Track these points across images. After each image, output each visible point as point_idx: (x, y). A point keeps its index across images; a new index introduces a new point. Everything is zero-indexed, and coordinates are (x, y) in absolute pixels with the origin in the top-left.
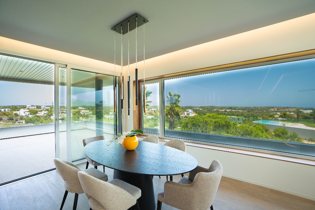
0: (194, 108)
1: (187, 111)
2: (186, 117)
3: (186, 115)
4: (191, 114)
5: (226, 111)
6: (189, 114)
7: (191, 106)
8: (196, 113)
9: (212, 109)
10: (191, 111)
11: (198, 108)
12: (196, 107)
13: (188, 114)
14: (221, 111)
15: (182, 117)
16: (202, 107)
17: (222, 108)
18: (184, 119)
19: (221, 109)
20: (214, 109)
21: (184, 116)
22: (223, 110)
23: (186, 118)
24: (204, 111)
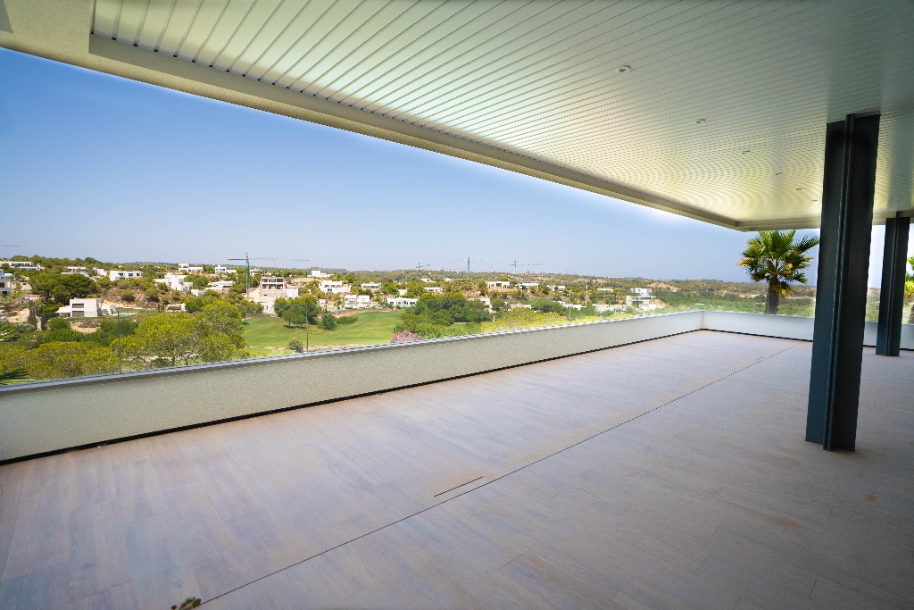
0: (653, 285)
9: (711, 290)
10: (647, 294)
12: (659, 282)
16: (676, 283)
20: (718, 289)
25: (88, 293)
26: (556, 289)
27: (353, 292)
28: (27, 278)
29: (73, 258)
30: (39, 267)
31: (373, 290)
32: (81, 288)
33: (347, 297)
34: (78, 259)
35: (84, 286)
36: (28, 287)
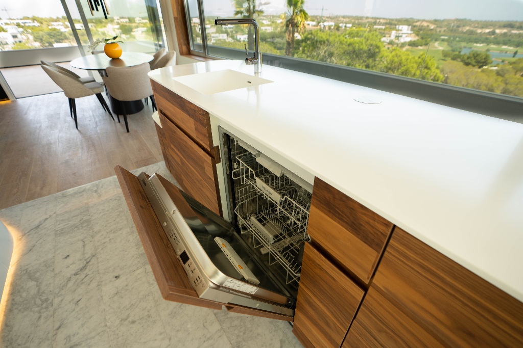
0: (418, 24)
1: (398, 30)
2: (391, 43)
3: (393, 37)
4: (404, 36)
5: (493, 33)
6: (401, 36)
7: (411, 18)
8: (417, 35)
9: (458, 27)
10: (408, 30)
11: (425, 24)
12: (423, 21)
13: (397, 37)
14: (479, 31)
15: (384, 42)
16: (435, 22)
17: (485, 25)
18: (387, 47)
19: (482, 28)
20: (464, 26)
21: (388, 41)
22: (487, 31)
23: (390, 46)
24: (438, 30)
25: (62, 40)
26: (345, 26)
27: (217, 32)
28: (30, 31)
29: (55, 17)
30: (36, 24)
31: (229, 30)
32: (58, 37)
33: (213, 35)
34: (58, 18)
35: (58, 35)
36: (31, 37)
